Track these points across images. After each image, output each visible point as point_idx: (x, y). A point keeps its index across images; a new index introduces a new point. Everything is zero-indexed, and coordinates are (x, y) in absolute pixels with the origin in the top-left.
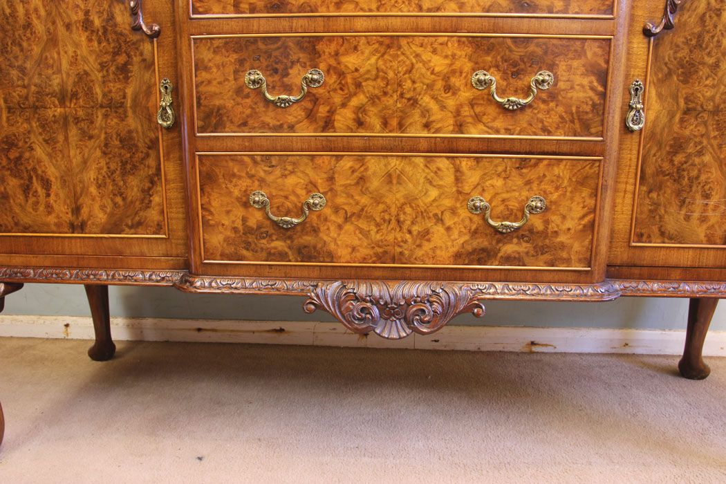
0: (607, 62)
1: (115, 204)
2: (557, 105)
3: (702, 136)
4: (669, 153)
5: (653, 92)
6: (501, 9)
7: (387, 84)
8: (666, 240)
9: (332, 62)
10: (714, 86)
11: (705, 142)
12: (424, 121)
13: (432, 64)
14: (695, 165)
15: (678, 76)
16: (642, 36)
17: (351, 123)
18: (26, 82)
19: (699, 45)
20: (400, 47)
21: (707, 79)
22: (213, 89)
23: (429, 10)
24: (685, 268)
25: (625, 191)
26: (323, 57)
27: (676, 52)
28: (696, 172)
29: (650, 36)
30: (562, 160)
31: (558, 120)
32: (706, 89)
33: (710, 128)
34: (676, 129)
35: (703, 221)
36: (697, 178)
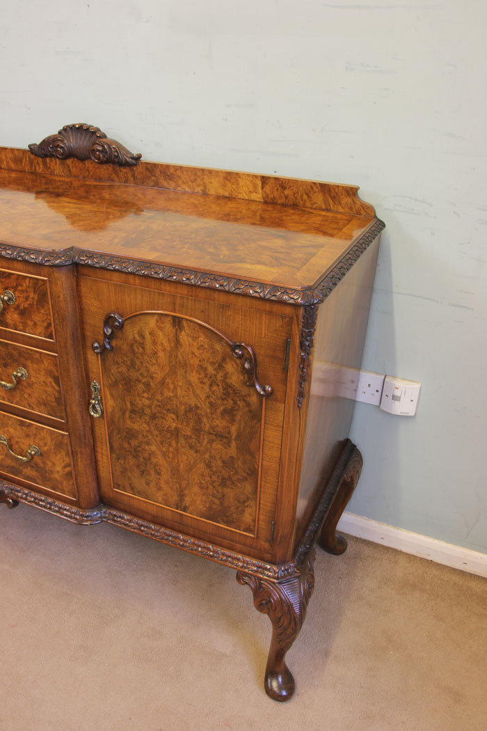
0: (57, 371)
2: (34, 392)
3: (148, 431)
4: (126, 437)
8: (136, 494)
10: (148, 399)
11: (150, 437)
14: (146, 450)
15: (122, 385)
21: (144, 392)
24: (154, 516)
27: (118, 368)
28: (147, 455)
29: (97, 353)
30: (44, 428)
31: (36, 402)
32: (144, 399)
33: (152, 428)
34: (128, 422)
35: (159, 489)
36: (150, 459)
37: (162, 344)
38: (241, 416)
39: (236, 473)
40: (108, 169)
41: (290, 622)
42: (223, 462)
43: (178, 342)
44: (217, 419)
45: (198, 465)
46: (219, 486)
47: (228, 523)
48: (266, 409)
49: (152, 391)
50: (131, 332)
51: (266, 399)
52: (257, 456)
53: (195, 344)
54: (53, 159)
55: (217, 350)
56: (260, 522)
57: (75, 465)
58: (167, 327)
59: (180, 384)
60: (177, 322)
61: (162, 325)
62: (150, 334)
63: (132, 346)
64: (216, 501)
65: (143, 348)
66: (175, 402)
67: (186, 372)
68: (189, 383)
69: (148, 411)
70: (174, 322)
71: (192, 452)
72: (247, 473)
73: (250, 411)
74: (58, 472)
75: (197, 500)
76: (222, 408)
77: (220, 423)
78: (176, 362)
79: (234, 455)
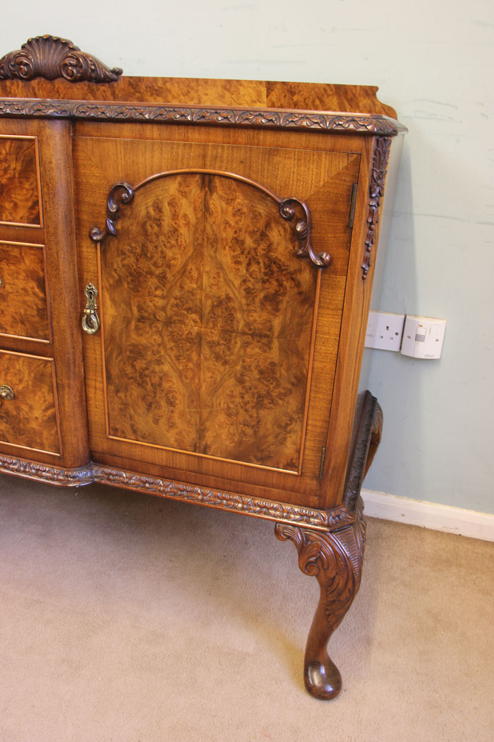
3: (159, 345)
4: (129, 358)
5: (107, 297)
8: (140, 439)
10: (163, 297)
11: (163, 353)
14: (156, 373)
15: (128, 283)
16: (89, 240)
21: (156, 289)
24: (162, 467)
27: (123, 260)
28: (157, 379)
29: (96, 242)
30: (20, 356)
31: (11, 320)
32: (156, 299)
33: (166, 339)
34: (133, 335)
35: (171, 427)
36: (160, 385)
37: (185, 216)
38: (288, 302)
39: (278, 385)
40: (83, 89)
41: (347, 583)
42: (261, 372)
43: (206, 209)
44: (255, 311)
45: (226, 383)
46: (253, 407)
47: (262, 460)
48: (321, 286)
49: (168, 286)
50: (143, 206)
51: (323, 272)
52: (306, 357)
53: (230, 209)
54: (15, 81)
55: (260, 213)
56: (307, 452)
57: (61, 404)
58: (193, 191)
59: (208, 269)
60: (207, 180)
61: (187, 189)
62: (169, 204)
63: (144, 224)
64: (249, 431)
65: (159, 226)
66: (198, 297)
67: (215, 252)
68: (220, 266)
69: (161, 316)
70: (203, 182)
71: (219, 365)
72: (293, 384)
73: (300, 293)
74: (37, 418)
75: (222, 433)
76: (262, 295)
77: (259, 317)
78: (203, 239)
79: (276, 360)
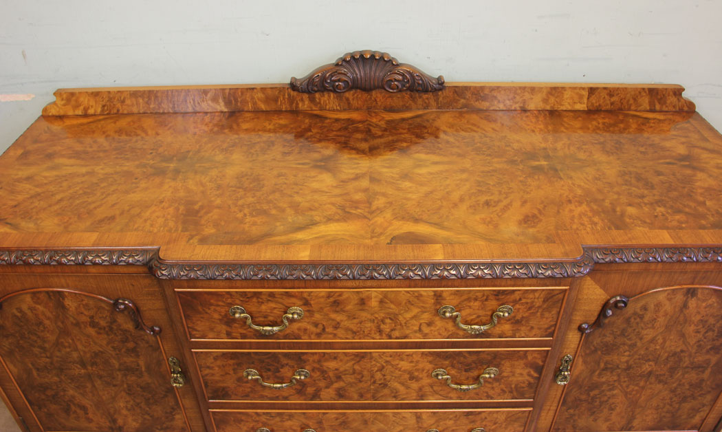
0: (544, 362)
1: (145, 419)
2: (500, 384)
3: (615, 380)
4: (586, 390)
5: (580, 360)
6: (459, 336)
7: (363, 377)
9: (317, 365)
10: (629, 355)
11: (616, 384)
12: (393, 395)
13: (399, 366)
14: (606, 395)
15: (602, 351)
16: (576, 331)
17: (333, 396)
18: (48, 355)
19: (623, 334)
20: (371, 358)
22: (217, 378)
23: (397, 338)
25: (549, 410)
26: (308, 363)
27: (602, 339)
28: (606, 398)
31: (500, 392)
32: (623, 357)
33: (622, 377)
34: (595, 378)
35: (607, 421)
36: (607, 401)
37: (665, 311)
39: (701, 390)
40: (403, 97)
42: (691, 385)
43: (685, 306)
44: (700, 356)
45: (662, 393)
46: (677, 403)
49: (636, 349)
50: (633, 307)
53: (704, 304)
54: (326, 93)
58: (678, 297)
60: (691, 292)
61: (673, 296)
62: (655, 305)
63: (628, 318)
64: (669, 415)
65: (642, 318)
66: (658, 352)
67: (682, 327)
68: (682, 335)
69: (623, 365)
70: (687, 292)
71: (660, 385)
75: (647, 419)
76: (709, 347)
78: (675, 322)
79: (705, 377)
